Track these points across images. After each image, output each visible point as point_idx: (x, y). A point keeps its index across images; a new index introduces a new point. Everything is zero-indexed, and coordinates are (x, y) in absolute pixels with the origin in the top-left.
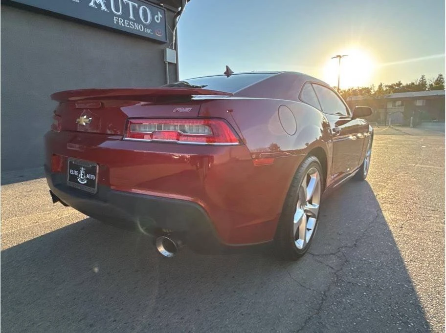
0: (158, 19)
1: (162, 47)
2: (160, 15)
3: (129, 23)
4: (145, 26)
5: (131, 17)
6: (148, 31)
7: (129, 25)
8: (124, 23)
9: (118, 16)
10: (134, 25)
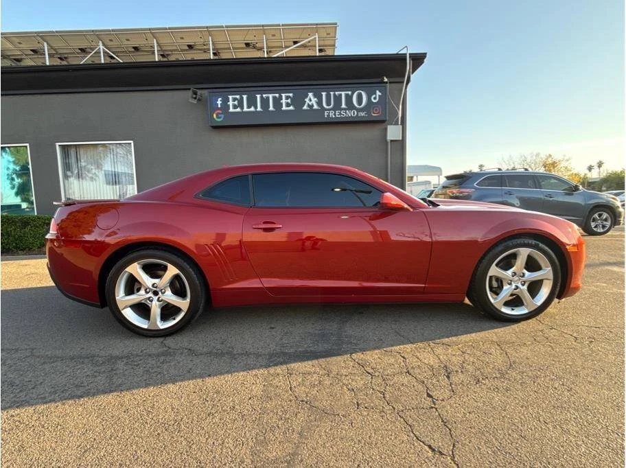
0: (375, 98)
1: (382, 126)
2: (378, 93)
3: (340, 113)
4: (359, 110)
5: (344, 106)
6: (362, 114)
7: (340, 114)
8: (335, 114)
9: (329, 110)
10: (346, 113)
